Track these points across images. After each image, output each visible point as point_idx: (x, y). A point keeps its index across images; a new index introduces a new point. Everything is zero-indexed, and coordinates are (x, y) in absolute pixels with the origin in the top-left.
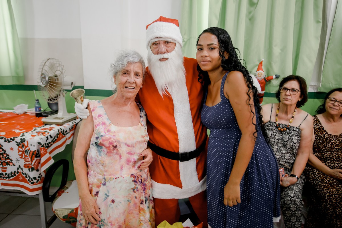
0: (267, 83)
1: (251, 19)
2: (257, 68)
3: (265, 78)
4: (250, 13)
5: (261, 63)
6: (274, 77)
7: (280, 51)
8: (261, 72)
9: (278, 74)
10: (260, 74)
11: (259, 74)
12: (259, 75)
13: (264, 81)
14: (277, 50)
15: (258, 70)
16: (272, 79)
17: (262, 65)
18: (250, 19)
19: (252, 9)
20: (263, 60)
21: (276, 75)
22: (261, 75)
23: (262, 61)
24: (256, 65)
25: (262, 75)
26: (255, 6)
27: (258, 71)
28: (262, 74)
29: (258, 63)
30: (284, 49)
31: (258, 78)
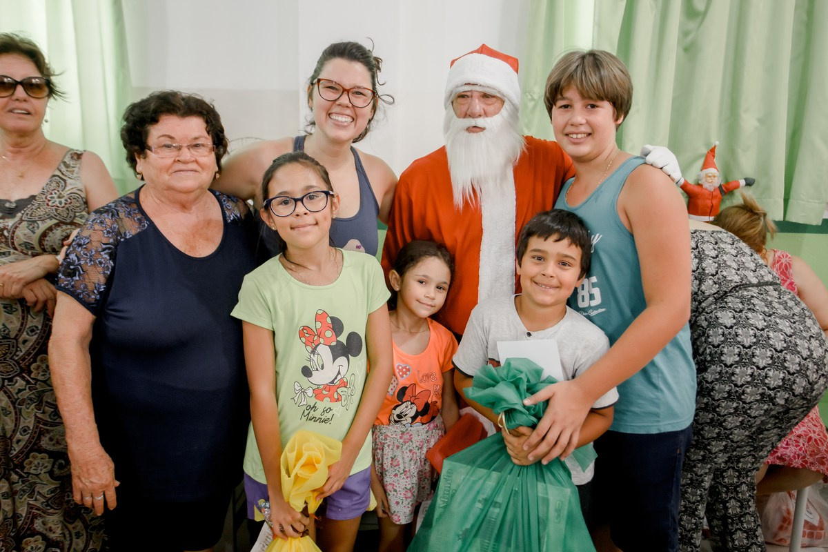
0: (725, 197)
1: (690, 50)
3: (720, 187)
4: (685, 34)
5: (713, 151)
6: (742, 183)
7: (756, 124)
8: (712, 171)
9: (751, 175)
11: (707, 176)
12: (709, 178)
13: (718, 192)
14: (749, 121)
15: (705, 166)
16: (737, 187)
17: (714, 156)
18: (686, 50)
19: (692, 25)
20: (717, 143)
21: (745, 179)
22: (713, 178)
23: (715, 146)
24: (700, 156)
25: (716, 178)
26: (700, 18)
27: (705, 168)
29: (705, 151)
30: (766, 121)
31: (706, 185)
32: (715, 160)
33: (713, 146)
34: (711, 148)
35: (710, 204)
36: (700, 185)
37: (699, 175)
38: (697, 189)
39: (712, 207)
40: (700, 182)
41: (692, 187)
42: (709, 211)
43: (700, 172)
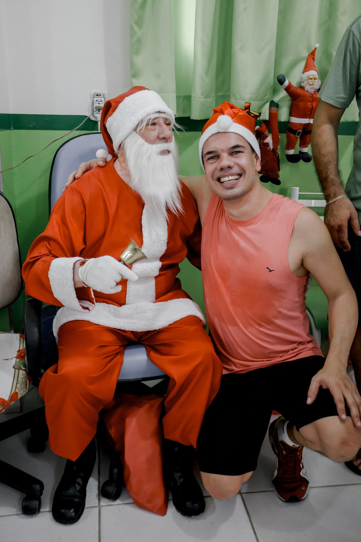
2: (302, 64)
5: (313, 54)
8: (313, 73)
10: (311, 79)
12: (310, 81)
15: (307, 68)
17: (314, 59)
20: (317, 45)
22: (313, 80)
23: (315, 49)
25: (316, 81)
27: (307, 71)
28: (315, 79)
29: (306, 54)
31: (307, 88)
32: (315, 63)
33: (314, 49)
34: (311, 51)
35: (311, 106)
36: (302, 88)
37: (301, 78)
38: (299, 91)
39: (312, 109)
40: (302, 84)
41: (295, 89)
42: (309, 113)
43: (303, 74)
